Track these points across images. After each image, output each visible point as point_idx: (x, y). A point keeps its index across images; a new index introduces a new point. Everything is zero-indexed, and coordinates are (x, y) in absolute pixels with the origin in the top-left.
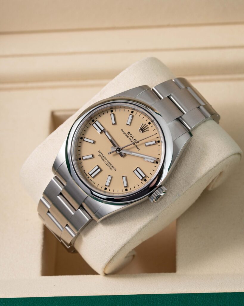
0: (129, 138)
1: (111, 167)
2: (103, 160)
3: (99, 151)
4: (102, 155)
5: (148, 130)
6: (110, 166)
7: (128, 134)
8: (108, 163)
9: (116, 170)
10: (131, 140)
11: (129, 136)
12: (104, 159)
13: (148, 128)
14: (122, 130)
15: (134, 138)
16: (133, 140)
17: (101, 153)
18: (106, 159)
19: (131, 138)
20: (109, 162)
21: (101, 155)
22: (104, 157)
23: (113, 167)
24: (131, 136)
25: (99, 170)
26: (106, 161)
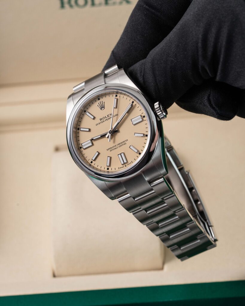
0: (105, 121)
1: (124, 143)
2: (115, 149)
3: (107, 150)
4: (111, 148)
5: (104, 102)
6: (122, 144)
7: (102, 121)
8: (119, 145)
9: (127, 140)
10: (107, 120)
11: (103, 120)
12: (115, 147)
13: (102, 102)
14: (97, 125)
15: (107, 116)
16: (108, 118)
17: (109, 149)
18: (116, 145)
19: (105, 119)
20: (119, 144)
21: (111, 149)
22: (113, 147)
23: (124, 142)
24: (104, 118)
25: (122, 154)
26: (117, 146)
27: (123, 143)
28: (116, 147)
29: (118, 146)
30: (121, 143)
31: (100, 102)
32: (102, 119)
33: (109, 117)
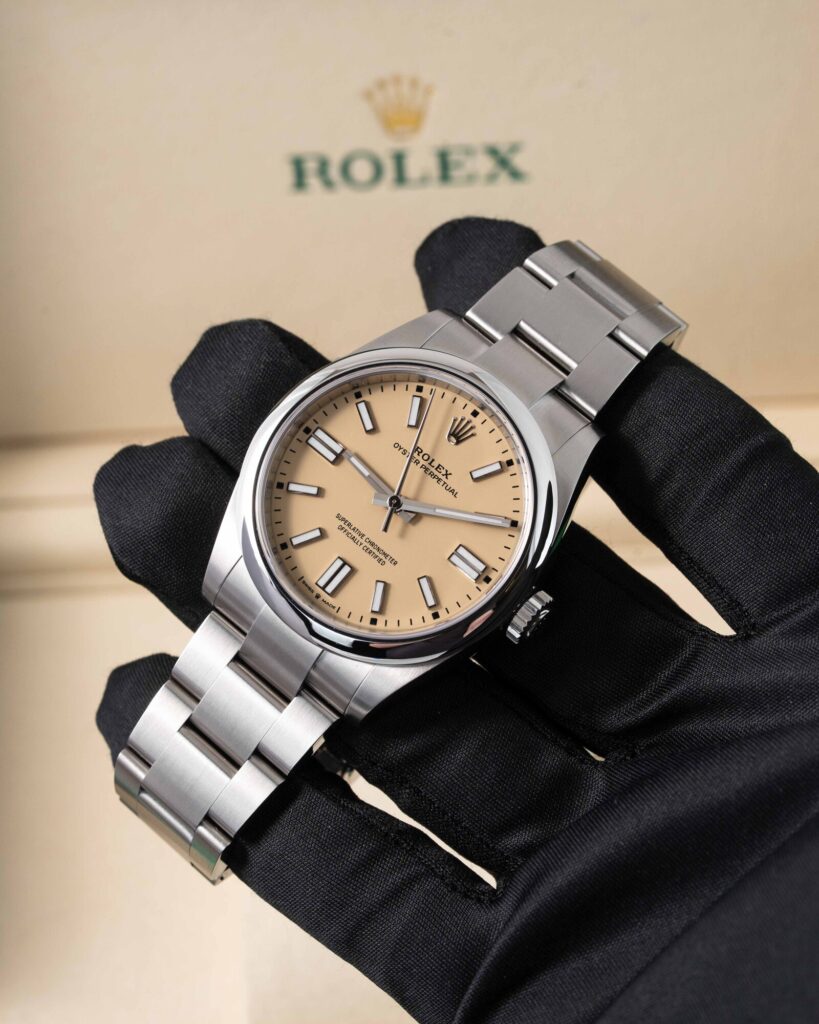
2: (353, 538)
3: (338, 516)
4: (349, 525)
5: (473, 435)
6: (377, 553)
8: (369, 546)
9: (395, 563)
11: (420, 458)
12: (357, 536)
13: (472, 428)
14: (397, 446)
15: (435, 464)
16: (433, 470)
17: (343, 519)
18: (363, 535)
20: (372, 544)
21: (345, 525)
22: (354, 529)
23: (386, 555)
25: (346, 569)
26: (363, 541)
27: (381, 556)
28: (359, 538)
29: (365, 544)
30: (378, 549)
31: (468, 422)
32: (421, 455)
33: (436, 473)
